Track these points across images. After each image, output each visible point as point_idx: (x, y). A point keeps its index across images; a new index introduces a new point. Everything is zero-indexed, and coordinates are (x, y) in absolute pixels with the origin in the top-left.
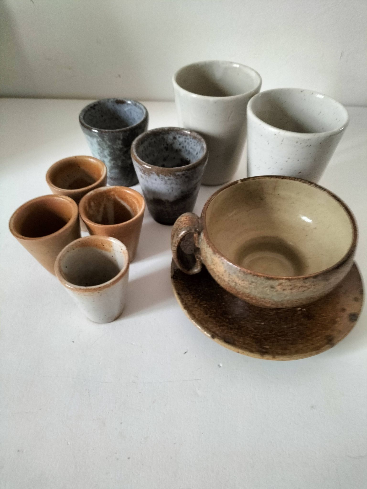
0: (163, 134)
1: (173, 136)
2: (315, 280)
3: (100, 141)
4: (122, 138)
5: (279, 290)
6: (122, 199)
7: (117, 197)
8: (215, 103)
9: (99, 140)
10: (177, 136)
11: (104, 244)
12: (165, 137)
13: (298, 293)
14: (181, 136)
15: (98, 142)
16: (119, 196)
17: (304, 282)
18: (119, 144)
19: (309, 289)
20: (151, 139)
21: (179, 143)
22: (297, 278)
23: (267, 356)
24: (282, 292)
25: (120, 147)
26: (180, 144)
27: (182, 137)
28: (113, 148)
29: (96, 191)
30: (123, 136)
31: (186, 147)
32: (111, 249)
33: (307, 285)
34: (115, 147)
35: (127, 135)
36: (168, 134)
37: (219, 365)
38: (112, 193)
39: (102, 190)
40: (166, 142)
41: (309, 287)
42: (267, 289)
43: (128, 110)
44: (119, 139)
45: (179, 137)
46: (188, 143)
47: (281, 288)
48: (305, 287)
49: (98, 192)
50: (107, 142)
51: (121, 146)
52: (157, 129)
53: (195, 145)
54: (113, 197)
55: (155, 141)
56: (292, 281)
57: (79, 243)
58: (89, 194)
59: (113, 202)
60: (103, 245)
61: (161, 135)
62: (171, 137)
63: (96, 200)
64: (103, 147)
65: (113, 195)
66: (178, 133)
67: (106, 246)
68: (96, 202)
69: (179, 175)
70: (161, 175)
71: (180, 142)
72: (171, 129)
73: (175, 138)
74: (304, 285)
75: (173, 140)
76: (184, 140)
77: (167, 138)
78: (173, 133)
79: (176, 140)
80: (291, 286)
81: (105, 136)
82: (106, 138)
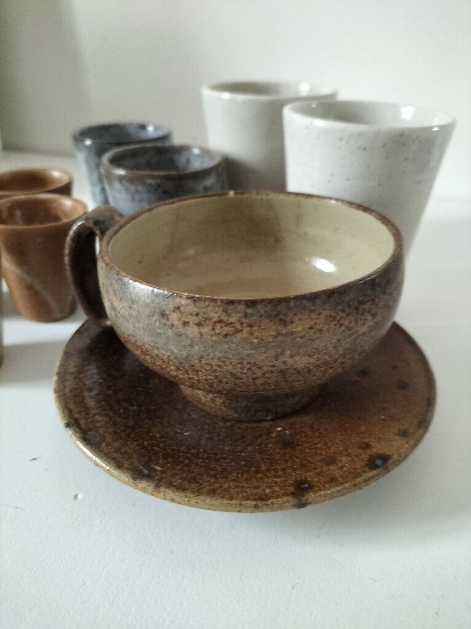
2: (250, 311)
5: (176, 323)
13: (214, 339)
17: (225, 311)
19: (237, 331)
22: (209, 299)
23: (143, 484)
24: (182, 330)
33: (232, 320)
37: (76, 496)
41: (238, 326)
42: (154, 319)
47: (179, 320)
48: (228, 324)
56: (198, 304)
74: (224, 318)
80: (197, 314)
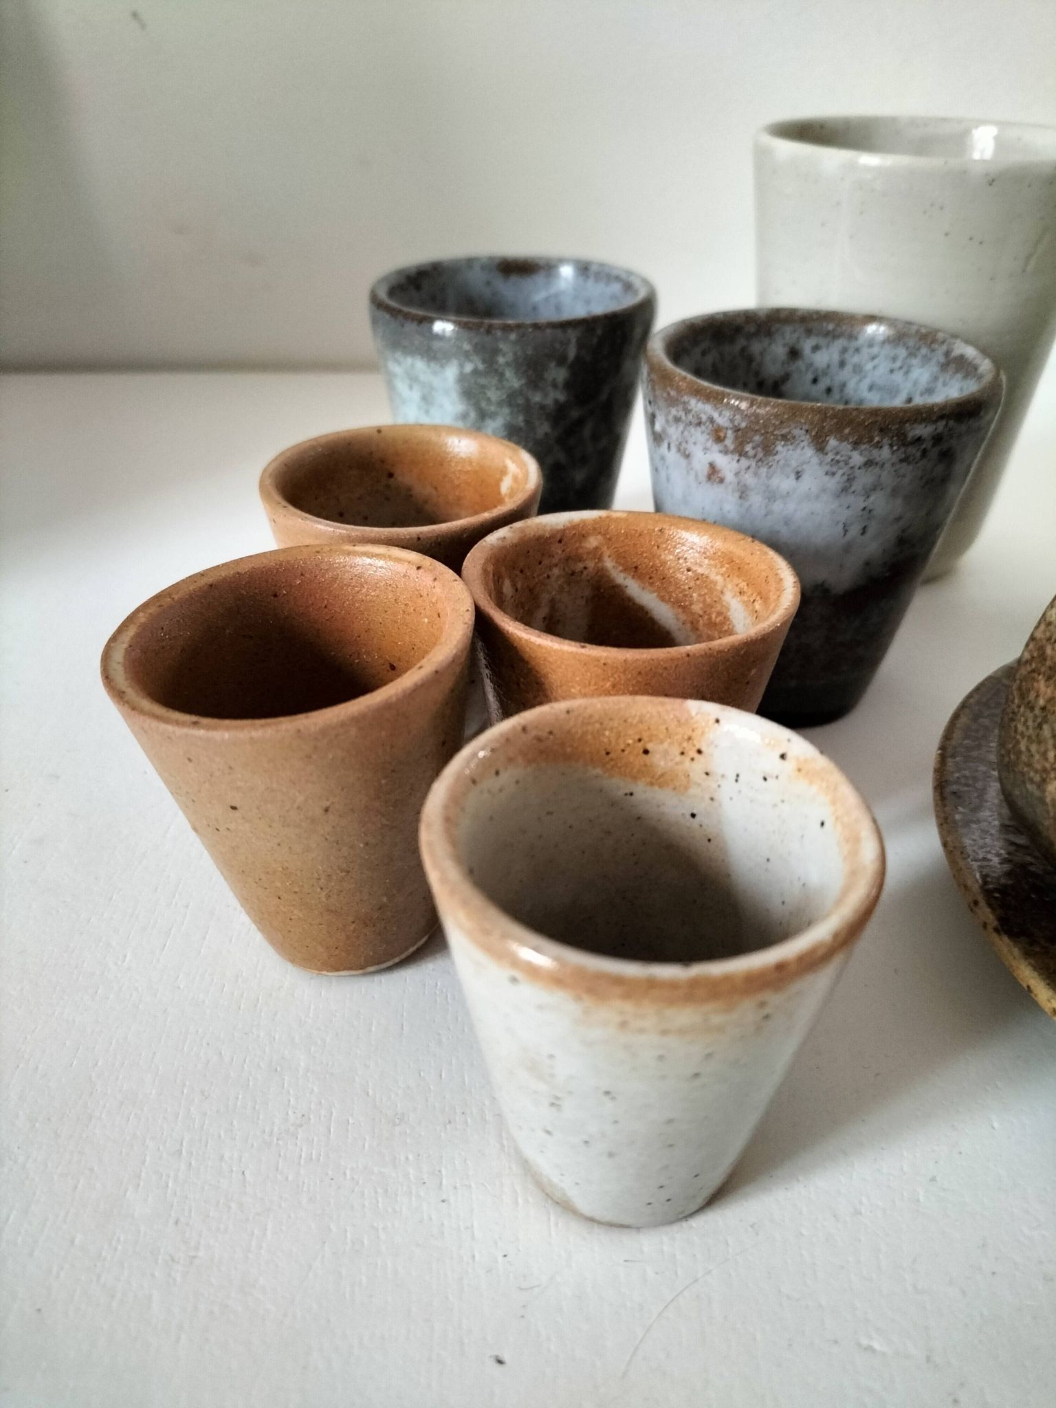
0: (750, 336)
1: (784, 345)
3: (475, 372)
4: (572, 353)
6: (634, 571)
7: (609, 564)
8: (991, 183)
9: (469, 368)
10: (807, 345)
11: (650, 747)
12: (756, 347)
14: (822, 341)
15: (462, 378)
16: (620, 558)
18: (555, 385)
20: (704, 353)
21: (810, 376)
25: (556, 401)
26: (815, 381)
27: (828, 346)
28: (527, 408)
29: (522, 530)
30: (581, 345)
31: (843, 386)
32: (696, 769)
34: (537, 398)
35: (595, 340)
36: (769, 334)
38: (593, 542)
39: (548, 528)
40: (757, 374)
43: (547, 299)
44: (561, 361)
45: (816, 348)
46: (858, 369)
49: (530, 533)
50: (509, 374)
51: (561, 397)
52: (725, 314)
53: (892, 371)
54: (591, 564)
55: (714, 365)
57: (524, 737)
58: (493, 539)
59: (588, 592)
60: (646, 752)
61: (741, 342)
62: (779, 350)
63: (522, 571)
64: (483, 404)
65: (596, 554)
66: (809, 332)
67: (664, 757)
68: (519, 586)
69: (919, 440)
70: (832, 442)
71: (817, 369)
72: (782, 315)
73: (794, 354)
75: (783, 363)
76: (836, 357)
77: (762, 354)
78: (788, 329)
79: (800, 364)
81: (502, 346)
82: (504, 355)
